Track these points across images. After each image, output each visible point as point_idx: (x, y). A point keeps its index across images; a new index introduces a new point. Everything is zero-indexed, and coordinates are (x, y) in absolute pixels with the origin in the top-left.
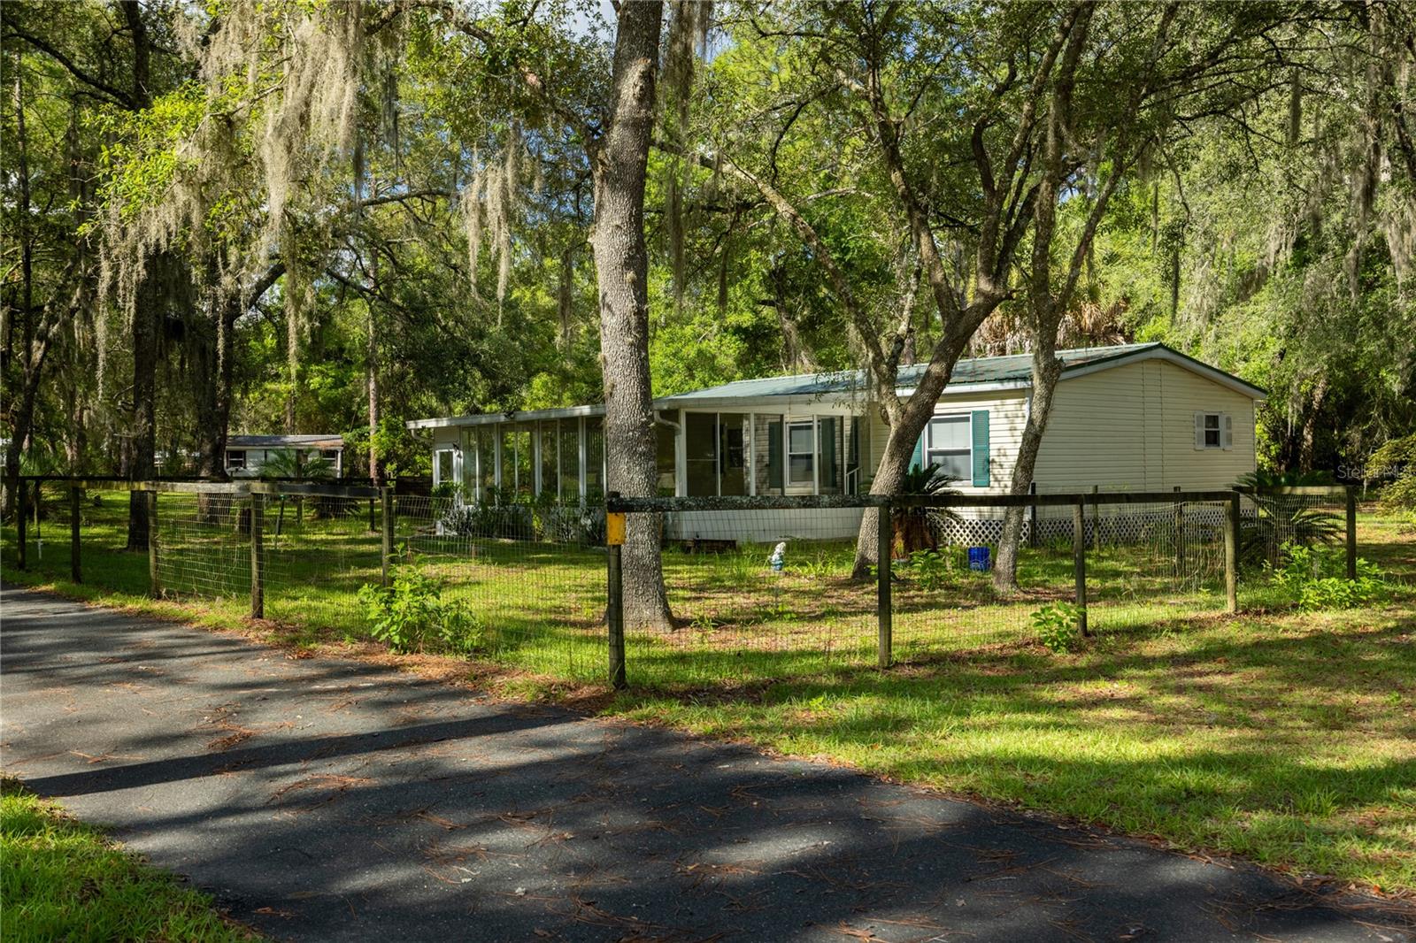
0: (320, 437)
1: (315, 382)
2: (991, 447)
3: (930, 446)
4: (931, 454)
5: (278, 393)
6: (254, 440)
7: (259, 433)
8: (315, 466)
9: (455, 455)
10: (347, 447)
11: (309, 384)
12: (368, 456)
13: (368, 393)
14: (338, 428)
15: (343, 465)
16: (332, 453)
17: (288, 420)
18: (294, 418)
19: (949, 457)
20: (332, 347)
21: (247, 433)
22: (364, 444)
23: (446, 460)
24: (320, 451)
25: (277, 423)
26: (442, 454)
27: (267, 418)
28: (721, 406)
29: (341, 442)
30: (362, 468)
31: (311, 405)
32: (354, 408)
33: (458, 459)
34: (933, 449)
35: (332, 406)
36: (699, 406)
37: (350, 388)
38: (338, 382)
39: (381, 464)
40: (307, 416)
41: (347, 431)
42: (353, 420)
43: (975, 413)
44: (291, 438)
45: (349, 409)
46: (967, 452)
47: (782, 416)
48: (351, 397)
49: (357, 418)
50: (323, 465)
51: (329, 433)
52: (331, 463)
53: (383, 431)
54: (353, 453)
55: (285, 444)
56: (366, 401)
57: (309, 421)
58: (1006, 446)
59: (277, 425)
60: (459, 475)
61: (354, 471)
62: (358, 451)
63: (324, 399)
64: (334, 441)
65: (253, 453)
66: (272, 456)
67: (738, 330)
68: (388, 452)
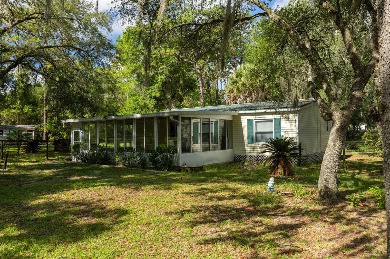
0: (28, 126)
1: (26, 110)
2: (282, 131)
3: (256, 130)
4: (256, 133)
5: (14, 113)
6: (5, 127)
7: (8, 125)
8: (25, 135)
9: (80, 132)
10: (36, 129)
11: (24, 111)
12: (43, 132)
13: (43, 114)
14: (33, 124)
15: (35, 134)
16: (32, 131)
17: (18, 121)
18: (19, 121)
19: (263, 134)
20: (32, 100)
21: (4, 124)
22: (42, 128)
23: (77, 134)
24: (28, 130)
25: (14, 122)
26: (75, 132)
27: (11, 121)
28: (192, 114)
29: (34, 127)
30: (41, 135)
31: (24, 117)
32: (39, 118)
33: (81, 134)
34: (257, 131)
35: (32, 117)
36: (188, 114)
37: (37, 112)
38: (33, 111)
39: (47, 134)
40: (24, 120)
41: (36, 124)
42: (38, 121)
43: (275, 119)
44: (18, 126)
45: (37, 118)
46: (272, 133)
47: (209, 119)
48: (37, 115)
49: (39, 121)
50: (28, 135)
51: (31, 125)
52: (31, 134)
53: (48, 124)
54: (38, 131)
55: (16, 128)
56: (42, 116)
57: (24, 121)
58: (288, 130)
59: (14, 123)
60: (82, 140)
61: (38, 136)
62: (40, 130)
63: (29, 115)
64: (32, 127)
65: (5, 131)
66: (11, 132)
67: (155, 98)
68: (49, 130)
